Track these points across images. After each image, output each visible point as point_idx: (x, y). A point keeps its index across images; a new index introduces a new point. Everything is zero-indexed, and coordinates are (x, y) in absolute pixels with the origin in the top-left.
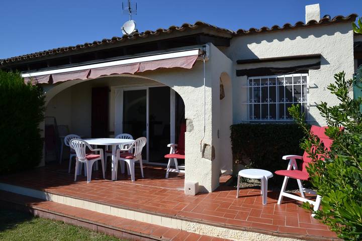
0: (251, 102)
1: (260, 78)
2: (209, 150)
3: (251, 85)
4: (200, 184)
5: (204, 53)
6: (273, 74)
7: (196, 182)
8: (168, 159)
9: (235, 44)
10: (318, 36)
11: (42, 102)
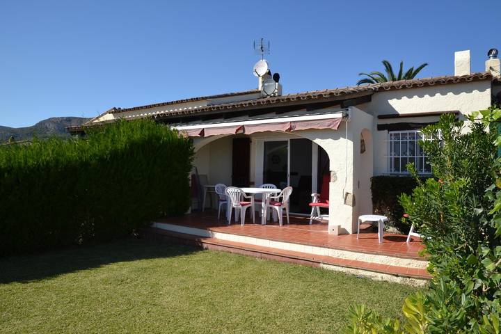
0: (391, 155)
1: (400, 132)
2: (350, 198)
3: (391, 139)
4: (342, 227)
5: (347, 115)
6: (413, 129)
7: (339, 224)
8: (311, 207)
9: (376, 99)
10: (456, 93)
11: (192, 153)
